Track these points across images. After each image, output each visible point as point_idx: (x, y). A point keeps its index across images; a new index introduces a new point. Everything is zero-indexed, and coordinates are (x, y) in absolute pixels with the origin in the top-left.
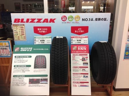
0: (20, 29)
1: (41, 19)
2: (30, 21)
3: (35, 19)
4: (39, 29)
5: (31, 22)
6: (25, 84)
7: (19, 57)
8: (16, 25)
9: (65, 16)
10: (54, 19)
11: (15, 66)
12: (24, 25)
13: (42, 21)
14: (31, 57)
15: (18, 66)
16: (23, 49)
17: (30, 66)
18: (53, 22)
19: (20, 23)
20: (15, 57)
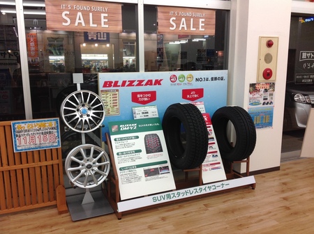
0: (112, 96)
1: (143, 81)
2: (127, 83)
3: (134, 81)
4: (138, 96)
5: (128, 86)
6: (140, 178)
7: (121, 139)
8: (106, 91)
9: (174, 76)
10: (161, 80)
11: (118, 154)
12: (117, 90)
13: (144, 83)
14: (137, 137)
15: (122, 153)
16: (123, 127)
17: (140, 151)
18: (160, 84)
19: (112, 88)
20: (115, 140)
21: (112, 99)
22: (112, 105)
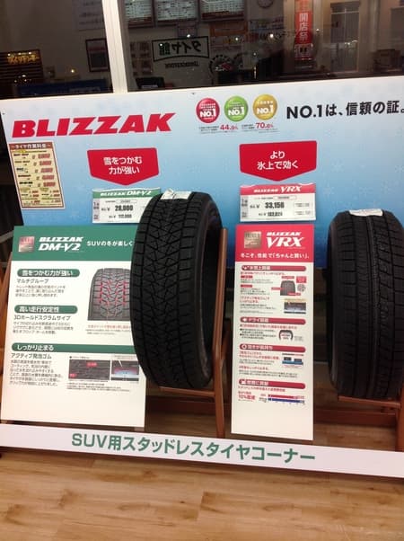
0: (38, 160)
1: (115, 119)
3: (90, 120)
4: (107, 161)
6: (54, 379)
7: (35, 273)
8: (23, 147)
9: (211, 101)
11: (17, 309)
12: (49, 145)
13: (118, 125)
14: (76, 273)
15: (28, 308)
17: (72, 310)
19: (34, 139)
20: (20, 273)
21: (39, 168)
22: (42, 182)
